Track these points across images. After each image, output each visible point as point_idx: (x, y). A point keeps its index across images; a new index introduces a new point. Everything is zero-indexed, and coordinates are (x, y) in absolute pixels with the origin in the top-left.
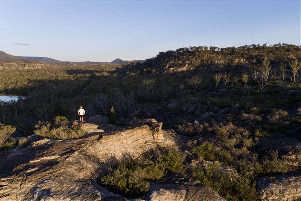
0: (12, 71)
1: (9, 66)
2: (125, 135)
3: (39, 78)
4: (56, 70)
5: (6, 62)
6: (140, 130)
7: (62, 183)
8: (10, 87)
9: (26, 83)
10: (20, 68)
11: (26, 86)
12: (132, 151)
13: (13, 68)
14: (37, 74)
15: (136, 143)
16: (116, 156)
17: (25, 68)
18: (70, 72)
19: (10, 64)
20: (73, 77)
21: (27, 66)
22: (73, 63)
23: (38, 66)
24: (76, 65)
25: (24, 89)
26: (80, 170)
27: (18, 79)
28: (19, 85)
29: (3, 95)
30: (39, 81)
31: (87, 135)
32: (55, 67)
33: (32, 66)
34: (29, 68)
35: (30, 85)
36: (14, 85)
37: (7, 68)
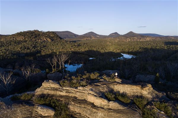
0: (134, 42)
1: (133, 39)
2: (127, 86)
3: (146, 46)
4: (158, 41)
5: (133, 37)
6: (135, 86)
7: (96, 90)
8: (130, 51)
9: (138, 49)
10: (138, 40)
11: (138, 50)
12: (128, 92)
13: (135, 40)
14: (146, 44)
15: (132, 91)
16: (120, 92)
17: (141, 40)
18: (167, 43)
19: (134, 38)
20: (167, 47)
21: (142, 39)
22: (172, 37)
23: (148, 39)
24: (173, 38)
25: (137, 52)
26: (102, 89)
27: (135, 46)
28: (135, 50)
29: (127, 54)
30: (145, 49)
31: (115, 82)
32: (158, 39)
33: (145, 39)
34: (143, 40)
35: (140, 50)
36: (132, 50)
37: (132, 40)
